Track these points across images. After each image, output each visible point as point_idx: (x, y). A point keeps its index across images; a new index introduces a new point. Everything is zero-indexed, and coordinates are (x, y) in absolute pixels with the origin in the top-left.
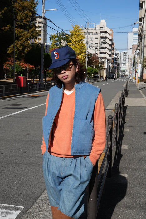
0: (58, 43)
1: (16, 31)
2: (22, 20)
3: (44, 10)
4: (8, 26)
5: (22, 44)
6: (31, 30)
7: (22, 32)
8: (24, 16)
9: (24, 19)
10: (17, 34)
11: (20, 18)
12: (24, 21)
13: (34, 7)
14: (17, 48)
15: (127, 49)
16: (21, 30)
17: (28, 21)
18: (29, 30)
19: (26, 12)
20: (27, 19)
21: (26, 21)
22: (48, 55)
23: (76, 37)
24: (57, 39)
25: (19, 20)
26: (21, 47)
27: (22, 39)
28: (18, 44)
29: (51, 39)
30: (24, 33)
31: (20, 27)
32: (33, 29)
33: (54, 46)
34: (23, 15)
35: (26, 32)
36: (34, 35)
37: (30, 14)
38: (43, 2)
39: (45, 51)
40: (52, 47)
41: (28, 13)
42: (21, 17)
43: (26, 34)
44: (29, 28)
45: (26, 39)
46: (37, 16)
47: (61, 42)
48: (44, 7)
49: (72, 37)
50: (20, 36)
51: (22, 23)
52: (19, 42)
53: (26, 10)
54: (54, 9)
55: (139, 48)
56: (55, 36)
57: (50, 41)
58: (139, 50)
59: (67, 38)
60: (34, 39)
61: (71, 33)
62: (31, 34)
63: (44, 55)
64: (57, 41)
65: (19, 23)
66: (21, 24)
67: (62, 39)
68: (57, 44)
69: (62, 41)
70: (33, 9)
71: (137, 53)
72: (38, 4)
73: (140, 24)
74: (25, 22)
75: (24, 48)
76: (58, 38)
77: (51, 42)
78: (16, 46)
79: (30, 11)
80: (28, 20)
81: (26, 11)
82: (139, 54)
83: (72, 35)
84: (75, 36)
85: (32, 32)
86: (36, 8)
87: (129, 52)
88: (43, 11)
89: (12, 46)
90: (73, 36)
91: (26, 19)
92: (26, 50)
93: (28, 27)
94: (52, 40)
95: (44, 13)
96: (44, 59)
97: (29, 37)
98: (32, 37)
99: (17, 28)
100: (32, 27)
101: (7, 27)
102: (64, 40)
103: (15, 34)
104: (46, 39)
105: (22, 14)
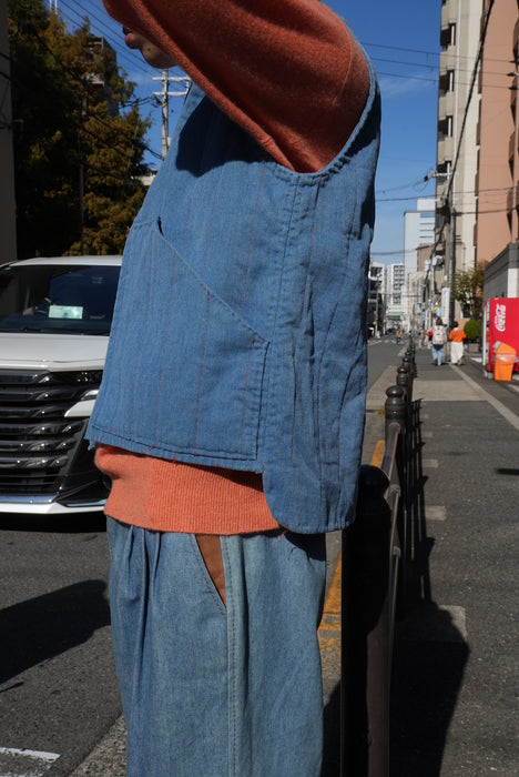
1: (90, 203)
4: (65, 186)
6: (131, 201)
7: (106, 206)
8: (110, 161)
9: (112, 168)
10: (93, 213)
11: (98, 166)
13: (140, 135)
15: (404, 252)
16: (102, 201)
17: (123, 176)
18: (125, 200)
20: (121, 168)
27: (106, 226)
28: (93, 239)
30: (113, 208)
31: (101, 190)
32: (136, 196)
34: (107, 156)
35: (117, 207)
37: (130, 152)
38: (164, 117)
41: (122, 150)
42: (102, 164)
43: (117, 211)
44: (127, 195)
45: (116, 225)
48: (167, 129)
50: (101, 217)
51: (106, 180)
52: (98, 234)
53: (117, 144)
55: (439, 248)
58: (441, 253)
65: (97, 179)
66: (103, 181)
71: (434, 262)
72: (150, 126)
73: (441, 180)
80: (122, 172)
82: (440, 265)
86: (145, 137)
87: (411, 262)
88: (164, 142)
91: (116, 168)
93: (123, 193)
99: (91, 193)
100: (136, 191)
101: (62, 190)
103: (87, 210)
105: (105, 155)
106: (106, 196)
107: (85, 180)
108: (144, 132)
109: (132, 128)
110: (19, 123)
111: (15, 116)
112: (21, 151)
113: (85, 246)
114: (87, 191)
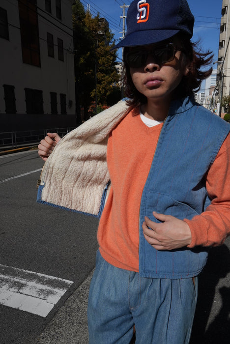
1: (99, 76)
2: (104, 64)
4: (91, 70)
5: (103, 88)
6: (112, 74)
7: (104, 76)
8: (106, 61)
10: (100, 79)
11: (101, 63)
13: (115, 52)
14: (100, 92)
15: (205, 90)
16: (103, 75)
17: (109, 66)
18: (110, 74)
26: (104, 90)
27: (104, 83)
28: (100, 87)
30: (106, 77)
31: (102, 71)
32: (114, 73)
35: (108, 76)
36: (115, 78)
37: (112, 58)
41: (110, 57)
42: (103, 62)
43: (108, 78)
45: (108, 83)
50: (102, 80)
55: (217, 88)
58: (218, 90)
65: (101, 68)
66: (103, 68)
70: (114, 54)
71: (215, 93)
73: (219, 64)
75: (106, 91)
78: (99, 90)
79: (112, 55)
81: (108, 56)
82: (217, 94)
85: (113, 76)
86: (117, 52)
87: (207, 93)
89: (95, 90)
91: (107, 63)
92: (108, 93)
93: (110, 72)
97: (110, 81)
98: (113, 80)
100: (114, 70)
103: (98, 78)
105: (104, 59)
106: (104, 73)
107: (97, 68)
108: (117, 50)
110: (76, 51)
111: (74, 49)
112: (76, 60)
113: (97, 90)
114: (98, 72)
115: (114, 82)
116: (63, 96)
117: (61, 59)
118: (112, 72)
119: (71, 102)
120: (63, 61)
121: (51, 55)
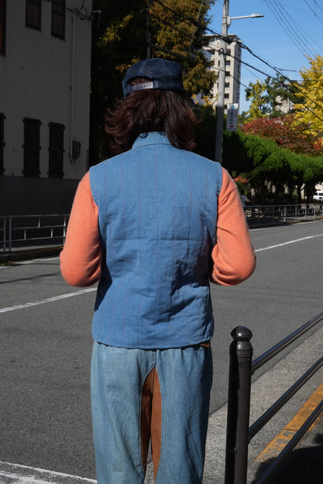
0: (268, 106)
2: (170, 45)
3: (229, 18)
4: (135, 60)
6: (192, 72)
8: (176, 36)
9: (177, 43)
11: (164, 41)
12: (175, 50)
13: (204, 12)
17: (186, 49)
18: (188, 71)
19: (181, 25)
20: (185, 43)
21: (180, 49)
22: (235, 137)
23: (319, 88)
24: (265, 93)
25: (163, 45)
29: (248, 95)
32: (198, 67)
33: (256, 112)
34: (173, 32)
36: (201, 83)
37: (193, 29)
39: (228, 126)
40: (251, 116)
41: (187, 26)
42: (168, 39)
44: (189, 67)
46: (209, 34)
47: (275, 104)
48: (227, 9)
49: (307, 88)
51: (171, 54)
53: (183, 21)
54: (253, 15)
56: (260, 86)
57: (248, 100)
59: (292, 92)
60: (200, 95)
61: (304, 77)
62: (194, 80)
63: (225, 136)
64: (266, 99)
65: (162, 53)
66: (168, 55)
67: (279, 94)
68: (264, 108)
69: (278, 99)
70: (201, 17)
72: (214, 3)
74: (177, 51)
76: (268, 92)
77: (250, 103)
79: (193, 21)
80: (185, 46)
81: (183, 23)
83: (307, 83)
84: (317, 85)
85: (196, 76)
86: (209, 13)
88: (224, 21)
90: (310, 85)
91: (180, 42)
93: (186, 64)
94: (251, 98)
95: (228, 26)
96: (223, 147)
98: (194, 88)
100: (197, 63)
101: (131, 64)
102: (285, 97)
104: (238, 94)
105: (171, 31)
107: (151, 54)
108: (209, 8)
109: (197, 5)
110: (98, 14)
111: (94, 8)
112: (97, 33)
115: (197, 93)
116: (57, 130)
117: (58, 33)
118: (193, 65)
119: (76, 146)
120: (62, 38)
121: (33, 23)
